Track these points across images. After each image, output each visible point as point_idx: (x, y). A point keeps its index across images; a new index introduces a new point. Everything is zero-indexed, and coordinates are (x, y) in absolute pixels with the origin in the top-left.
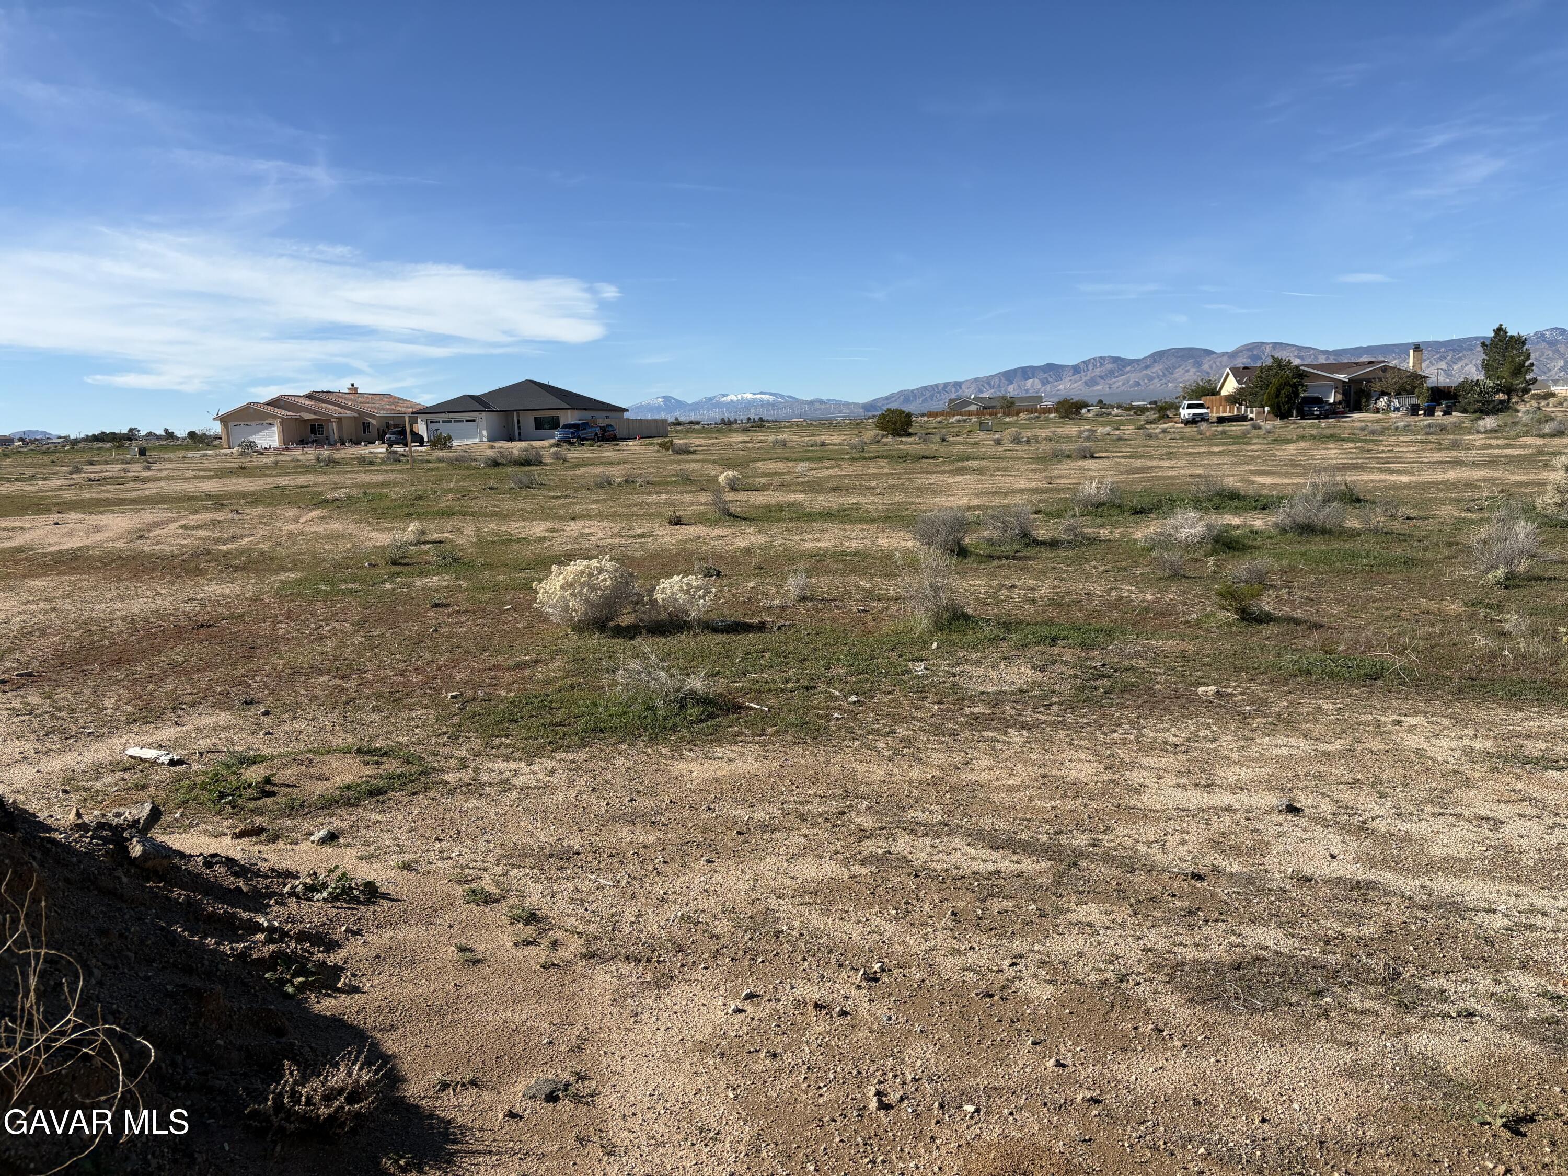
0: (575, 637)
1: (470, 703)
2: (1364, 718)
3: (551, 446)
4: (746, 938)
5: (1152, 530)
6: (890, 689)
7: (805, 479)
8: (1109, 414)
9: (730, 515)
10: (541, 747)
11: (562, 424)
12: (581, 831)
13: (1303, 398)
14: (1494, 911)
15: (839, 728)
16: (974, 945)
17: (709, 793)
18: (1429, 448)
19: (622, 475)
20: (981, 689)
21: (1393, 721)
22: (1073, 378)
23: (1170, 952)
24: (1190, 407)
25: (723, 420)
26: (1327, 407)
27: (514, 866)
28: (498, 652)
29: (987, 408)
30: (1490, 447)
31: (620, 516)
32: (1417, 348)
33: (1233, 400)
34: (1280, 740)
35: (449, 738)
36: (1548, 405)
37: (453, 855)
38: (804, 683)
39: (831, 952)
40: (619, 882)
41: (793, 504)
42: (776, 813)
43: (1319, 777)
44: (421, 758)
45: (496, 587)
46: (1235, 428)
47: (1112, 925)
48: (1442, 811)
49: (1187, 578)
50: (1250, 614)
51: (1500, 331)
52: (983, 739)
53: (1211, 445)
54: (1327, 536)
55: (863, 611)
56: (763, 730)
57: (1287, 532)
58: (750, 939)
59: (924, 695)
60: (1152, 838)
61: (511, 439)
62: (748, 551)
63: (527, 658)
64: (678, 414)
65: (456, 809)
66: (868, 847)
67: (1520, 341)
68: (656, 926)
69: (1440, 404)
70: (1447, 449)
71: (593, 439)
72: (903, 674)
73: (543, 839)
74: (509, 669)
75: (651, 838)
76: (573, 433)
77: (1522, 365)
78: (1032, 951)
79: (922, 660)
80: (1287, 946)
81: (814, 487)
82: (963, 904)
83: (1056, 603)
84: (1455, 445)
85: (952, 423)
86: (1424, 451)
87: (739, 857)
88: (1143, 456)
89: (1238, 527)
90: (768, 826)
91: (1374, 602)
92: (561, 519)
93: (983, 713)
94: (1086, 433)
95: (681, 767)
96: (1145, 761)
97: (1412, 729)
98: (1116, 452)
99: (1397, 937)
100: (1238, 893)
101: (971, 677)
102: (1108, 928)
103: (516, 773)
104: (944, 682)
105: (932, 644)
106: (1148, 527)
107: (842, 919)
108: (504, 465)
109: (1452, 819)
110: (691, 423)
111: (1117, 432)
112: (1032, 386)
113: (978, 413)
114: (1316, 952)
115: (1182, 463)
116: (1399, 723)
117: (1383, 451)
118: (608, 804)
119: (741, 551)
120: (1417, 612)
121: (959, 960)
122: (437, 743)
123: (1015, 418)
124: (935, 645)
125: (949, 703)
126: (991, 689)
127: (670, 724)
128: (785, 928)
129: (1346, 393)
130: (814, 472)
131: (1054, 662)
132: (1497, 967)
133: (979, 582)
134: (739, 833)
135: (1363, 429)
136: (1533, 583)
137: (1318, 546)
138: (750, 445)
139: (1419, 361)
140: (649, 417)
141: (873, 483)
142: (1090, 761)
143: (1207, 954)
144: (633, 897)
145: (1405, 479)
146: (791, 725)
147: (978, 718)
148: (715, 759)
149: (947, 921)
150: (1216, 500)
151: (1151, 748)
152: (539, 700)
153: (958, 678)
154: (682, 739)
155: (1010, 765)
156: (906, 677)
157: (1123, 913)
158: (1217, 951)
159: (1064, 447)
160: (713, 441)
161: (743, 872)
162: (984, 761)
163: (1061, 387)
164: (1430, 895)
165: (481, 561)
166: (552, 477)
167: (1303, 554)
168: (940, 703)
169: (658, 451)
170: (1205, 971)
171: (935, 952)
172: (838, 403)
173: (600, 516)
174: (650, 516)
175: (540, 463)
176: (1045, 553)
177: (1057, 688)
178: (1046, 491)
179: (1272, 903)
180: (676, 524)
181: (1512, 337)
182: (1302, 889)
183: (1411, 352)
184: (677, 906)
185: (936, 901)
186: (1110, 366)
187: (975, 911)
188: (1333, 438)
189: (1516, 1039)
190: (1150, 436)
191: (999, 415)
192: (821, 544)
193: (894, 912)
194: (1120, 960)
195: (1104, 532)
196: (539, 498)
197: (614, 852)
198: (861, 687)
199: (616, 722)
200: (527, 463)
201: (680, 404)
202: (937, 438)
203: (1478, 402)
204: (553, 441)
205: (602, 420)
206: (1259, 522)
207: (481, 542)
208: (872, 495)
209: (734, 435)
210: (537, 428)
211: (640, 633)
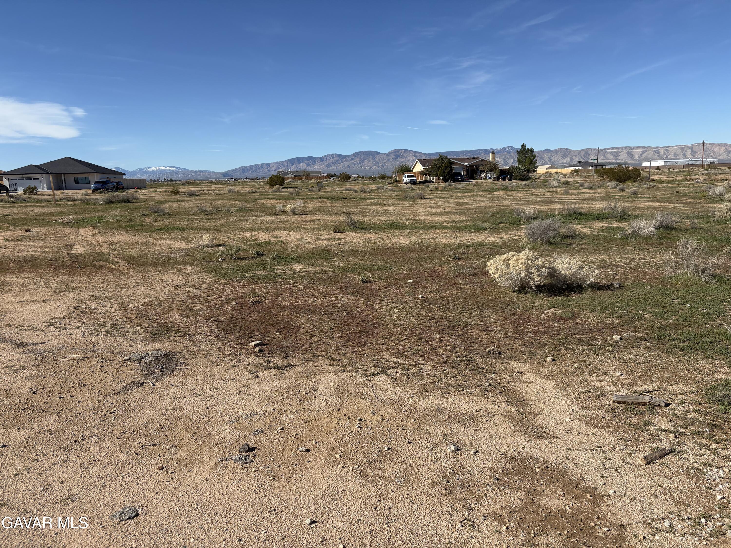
9: (355, 227)
11: (92, 181)
13: (454, 173)
22: (320, 163)
24: (408, 176)
26: (462, 177)
29: (299, 176)
32: (492, 152)
46: (429, 186)
61: (60, 188)
69: (507, 176)
76: (102, 186)
77: (532, 160)
112: (303, 166)
113: (293, 178)
129: (467, 171)
139: (494, 157)
163: (315, 167)
180: (338, 233)
181: (528, 149)
186: (336, 158)
203: (519, 175)
204: (90, 190)
205: (114, 179)
210: (75, 183)
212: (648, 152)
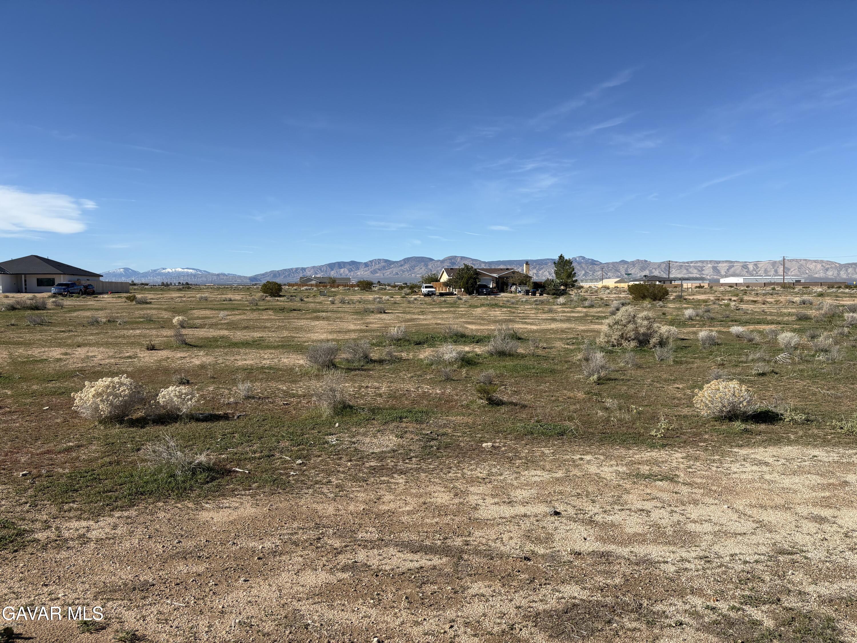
0: (102, 428)
1: (37, 479)
2: (565, 457)
3: (49, 297)
4: (287, 632)
5: (427, 353)
6: (319, 454)
7: (226, 322)
8: (385, 289)
9: (186, 344)
10: (103, 508)
11: (56, 283)
12: (150, 568)
13: (479, 285)
14: (667, 562)
15: (297, 481)
16: (426, 617)
17: (230, 532)
18: (539, 312)
19: (106, 317)
20: (371, 451)
21: (580, 458)
22: (365, 269)
23: (530, 607)
24: (426, 287)
25: (163, 283)
26: (489, 290)
27: (108, 600)
28: (47, 441)
29: (321, 283)
30: (564, 312)
31: (111, 344)
32: (527, 263)
33: (447, 284)
34: (533, 472)
35: (30, 506)
36: (581, 292)
37: (60, 595)
38: (265, 453)
39: (343, 634)
40: (188, 603)
41: (222, 337)
42: (278, 542)
43: (561, 493)
44: (13, 523)
45: (33, 394)
46: (449, 298)
47: (494, 594)
48: (623, 508)
49: (454, 380)
50: (492, 401)
51: (561, 257)
52: (383, 482)
53: (441, 308)
54: (511, 357)
55: (287, 404)
56: (250, 486)
57: (493, 355)
58: (290, 633)
59: (340, 456)
60: (494, 537)
61: (19, 291)
62: (203, 367)
63: (71, 444)
64: (133, 279)
65: (52, 560)
66: (343, 559)
67: (570, 262)
68: (224, 632)
69: (538, 290)
70: (547, 313)
71: (79, 293)
72: (324, 444)
73: (124, 577)
74: (60, 453)
75: (201, 569)
76: (64, 289)
77: (571, 273)
78: (458, 616)
79: (333, 434)
80: (584, 595)
81: (232, 326)
82: (410, 590)
83: (392, 396)
84: (550, 311)
85: (303, 290)
86: (537, 313)
87: (264, 575)
88: (409, 313)
89: (469, 352)
90: (275, 552)
91: (544, 392)
92: (69, 346)
93: (377, 466)
94: (378, 299)
95: (204, 516)
96: (472, 489)
97: (589, 462)
98: (395, 310)
99: (631, 583)
100: (550, 566)
101: (364, 444)
102: (493, 596)
103: (88, 529)
104: (350, 448)
105: (335, 424)
106: (425, 352)
107: (343, 610)
108: (19, 309)
109: (628, 512)
110: (142, 284)
111: (392, 299)
112: (344, 272)
113: (316, 285)
114: (598, 597)
115: (429, 317)
116: (582, 459)
117: (520, 313)
118: (163, 547)
119: (198, 366)
120: (566, 398)
121: (420, 629)
122: (22, 511)
123: (337, 289)
124: (337, 425)
125: (356, 460)
126: (377, 450)
127: (188, 485)
128: (310, 622)
129: (497, 283)
130: (230, 317)
131: (406, 432)
132: (681, 594)
133: (347, 385)
134: (259, 558)
135: (508, 301)
136: (608, 382)
137: (509, 363)
138: (184, 299)
139: (528, 270)
140: (114, 280)
141: (268, 325)
142: (444, 492)
143: (548, 605)
144: (202, 613)
145: (534, 327)
146: (266, 481)
147: (375, 469)
148: (225, 508)
149: (404, 604)
150: (455, 338)
151: (473, 481)
152: (89, 474)
153: (356, 445)
154: (199, 496)
155: (404, 498)
156: (326, 446)
157: (497, 586)
158: (552, 603)
159: (369, 306)
160: (160, 296)
161: (270, 585)
162: (388, 497)
163: (359, 273)
164: (636, 556)
165: (17, 376)
166: (55, 318)
167: (504, 367)
168: (351, 461)
169: (126, 302)
170: (551, 616)
171: (404, 625)
172: (234, 276)
173: (97, 344)
174: (132, 344)
175: (44, 308)
176: (378, 367)
177: (411, 447)
178: (366, 331)
179: (567, 570)
180: (151, 350)
181: (566, 260)
182: (578, 560)
183: (525, 265)
184: (234, 616)
185: (394, 591)
186: (383, 264)
187: (418, 595)
188: (496, 305)
189: (706, 635)
190: (409, 302)
191: (328, 287)
192: (247, 362)
193: (372, 601)
194: (506, 615)
195: (404, 355)
196: (49, 333)
197: (178, 581)
198: (301, 454)
199: (150, 487)
200: (36, 308)
201: (135, 273)
202: (298, 299)
203: (554, 290)
204: (49, 294)
205: (84, 281)
206: (478, 349)
207: (14, 362)
208: (269, 331)
209: (173, 292)
210: (38, 285)
211: (148, 423)
212: (736, 267)
